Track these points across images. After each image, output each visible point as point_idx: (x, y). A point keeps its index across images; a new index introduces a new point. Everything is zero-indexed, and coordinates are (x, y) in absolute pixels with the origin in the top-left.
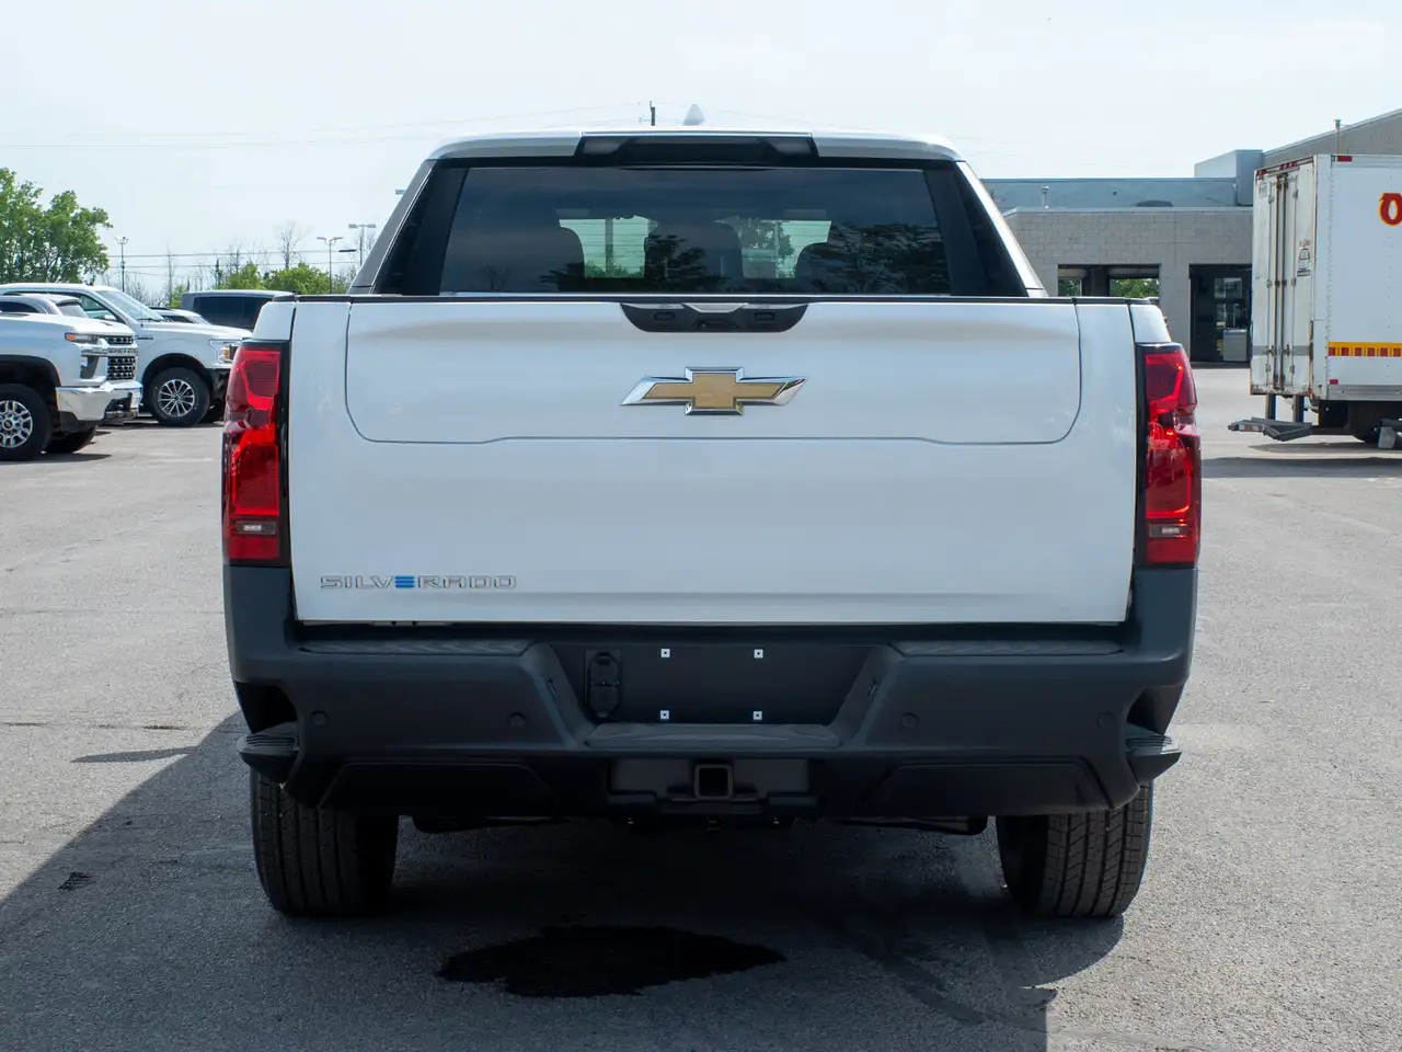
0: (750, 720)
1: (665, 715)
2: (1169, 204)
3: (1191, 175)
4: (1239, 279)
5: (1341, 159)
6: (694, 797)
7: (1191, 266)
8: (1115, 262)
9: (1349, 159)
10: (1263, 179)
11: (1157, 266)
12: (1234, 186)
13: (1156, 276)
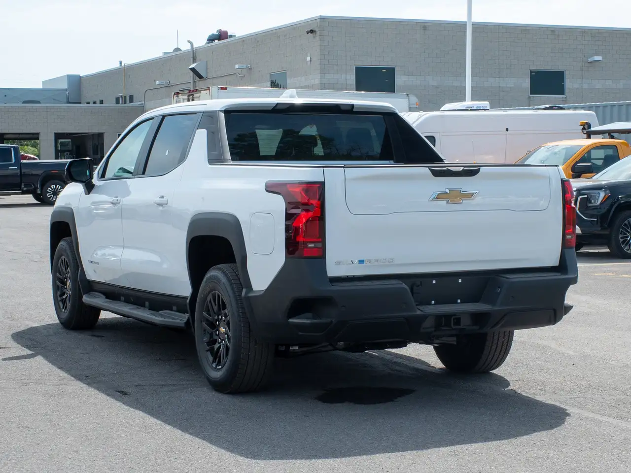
0: (457, 303)
1: (433, 302)
2: (39, 102)
3: (41, 87)
4: (70, 140)
5: (222, 89)
6: (451, 327)
7: (55, 134)
8: (8, 132)
9: (225, 89)
10: (178, 97)
11: (38, 134)
12: (67, 93)
13: (38, 139)
